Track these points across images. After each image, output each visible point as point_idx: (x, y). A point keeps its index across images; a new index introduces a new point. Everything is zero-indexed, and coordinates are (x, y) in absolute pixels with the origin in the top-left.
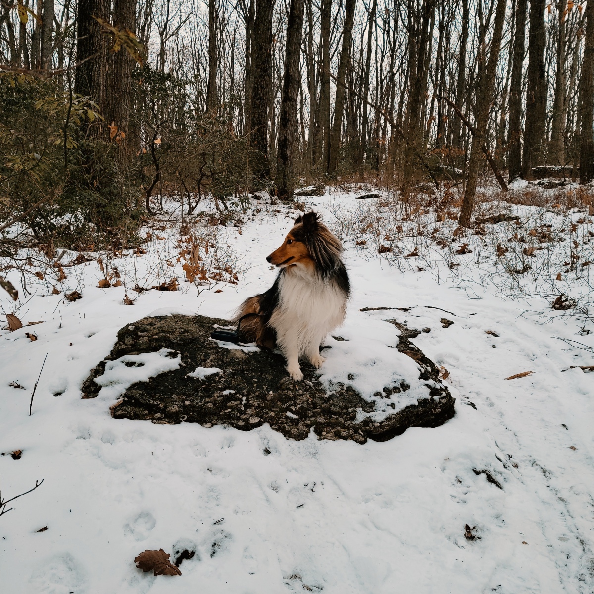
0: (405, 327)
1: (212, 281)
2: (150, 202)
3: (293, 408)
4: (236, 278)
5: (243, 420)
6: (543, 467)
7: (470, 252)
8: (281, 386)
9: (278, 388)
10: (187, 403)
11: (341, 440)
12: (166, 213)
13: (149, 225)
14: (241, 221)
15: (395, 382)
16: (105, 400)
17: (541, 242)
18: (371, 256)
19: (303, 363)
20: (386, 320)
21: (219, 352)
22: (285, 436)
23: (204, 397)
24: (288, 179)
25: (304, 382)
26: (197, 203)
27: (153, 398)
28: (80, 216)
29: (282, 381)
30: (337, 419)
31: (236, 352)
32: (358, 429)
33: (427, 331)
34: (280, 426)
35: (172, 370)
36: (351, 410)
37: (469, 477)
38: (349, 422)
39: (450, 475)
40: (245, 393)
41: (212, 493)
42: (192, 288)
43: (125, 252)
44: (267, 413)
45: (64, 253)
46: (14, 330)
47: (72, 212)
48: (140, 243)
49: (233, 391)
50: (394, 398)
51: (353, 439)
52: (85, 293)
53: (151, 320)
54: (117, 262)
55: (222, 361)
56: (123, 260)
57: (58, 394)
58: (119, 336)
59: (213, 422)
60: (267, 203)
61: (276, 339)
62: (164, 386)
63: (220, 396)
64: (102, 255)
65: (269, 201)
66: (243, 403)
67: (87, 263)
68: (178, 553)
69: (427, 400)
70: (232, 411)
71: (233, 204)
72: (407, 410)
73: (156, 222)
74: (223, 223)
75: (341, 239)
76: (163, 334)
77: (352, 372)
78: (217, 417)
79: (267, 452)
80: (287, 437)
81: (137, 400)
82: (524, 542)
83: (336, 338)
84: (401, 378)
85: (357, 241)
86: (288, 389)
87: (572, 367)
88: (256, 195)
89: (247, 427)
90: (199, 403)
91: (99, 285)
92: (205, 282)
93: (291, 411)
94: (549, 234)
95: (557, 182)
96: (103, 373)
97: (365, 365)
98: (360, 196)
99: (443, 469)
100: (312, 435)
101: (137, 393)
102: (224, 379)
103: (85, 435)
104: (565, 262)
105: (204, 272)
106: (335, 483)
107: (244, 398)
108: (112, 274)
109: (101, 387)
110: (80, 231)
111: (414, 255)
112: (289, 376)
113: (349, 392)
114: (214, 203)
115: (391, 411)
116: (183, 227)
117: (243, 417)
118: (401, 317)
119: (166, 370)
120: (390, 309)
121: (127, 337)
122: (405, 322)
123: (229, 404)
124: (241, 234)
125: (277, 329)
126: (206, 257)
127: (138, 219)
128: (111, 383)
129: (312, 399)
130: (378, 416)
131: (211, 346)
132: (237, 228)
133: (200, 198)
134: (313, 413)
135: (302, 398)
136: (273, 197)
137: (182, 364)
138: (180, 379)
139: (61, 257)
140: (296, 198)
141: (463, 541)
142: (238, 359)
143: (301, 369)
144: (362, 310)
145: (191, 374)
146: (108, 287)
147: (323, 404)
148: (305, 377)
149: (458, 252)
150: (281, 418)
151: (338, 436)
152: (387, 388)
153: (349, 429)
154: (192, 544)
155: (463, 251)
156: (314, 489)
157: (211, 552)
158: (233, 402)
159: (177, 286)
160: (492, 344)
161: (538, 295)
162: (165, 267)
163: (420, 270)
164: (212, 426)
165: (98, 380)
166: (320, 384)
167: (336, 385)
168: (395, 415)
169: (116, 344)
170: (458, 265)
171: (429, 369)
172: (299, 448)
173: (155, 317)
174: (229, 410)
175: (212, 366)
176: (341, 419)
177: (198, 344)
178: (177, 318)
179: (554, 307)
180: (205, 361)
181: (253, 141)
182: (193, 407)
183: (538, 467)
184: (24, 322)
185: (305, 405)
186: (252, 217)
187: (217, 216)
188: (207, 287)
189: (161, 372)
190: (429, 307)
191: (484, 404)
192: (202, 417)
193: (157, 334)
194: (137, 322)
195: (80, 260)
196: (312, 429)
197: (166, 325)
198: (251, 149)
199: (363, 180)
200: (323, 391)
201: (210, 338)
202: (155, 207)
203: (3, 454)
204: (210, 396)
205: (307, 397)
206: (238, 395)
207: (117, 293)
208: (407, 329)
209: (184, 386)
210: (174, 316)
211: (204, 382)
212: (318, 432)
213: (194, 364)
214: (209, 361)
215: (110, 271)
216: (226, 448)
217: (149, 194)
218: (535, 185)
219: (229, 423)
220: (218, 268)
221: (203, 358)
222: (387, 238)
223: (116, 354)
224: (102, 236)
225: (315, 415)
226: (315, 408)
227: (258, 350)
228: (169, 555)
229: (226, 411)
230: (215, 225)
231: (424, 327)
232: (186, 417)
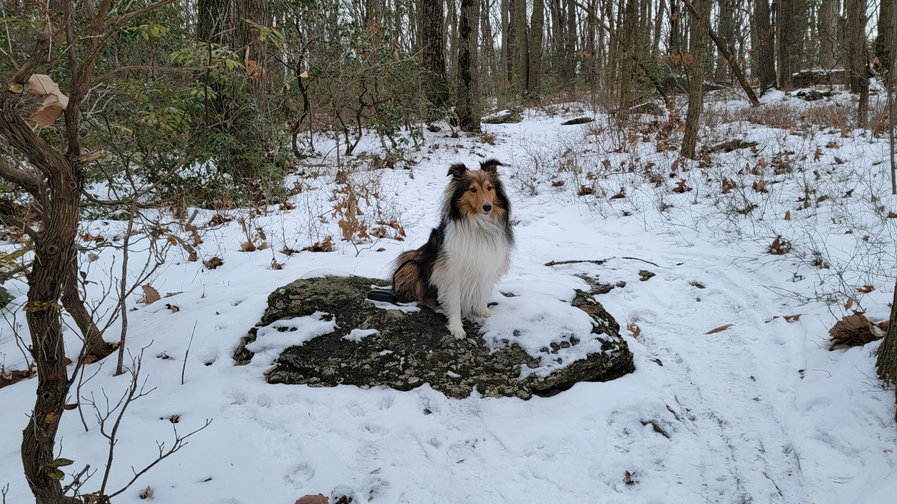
0: (596, 281)
1: (373, 238)
2: (298, 143)
3: (454, 367)
4: (403, 234)
5: (402, 380)
6: (720, 418)
7: (689, 190)
8: (440, 346)
9: (439, 347)
10: (343, 365)
11: (505, 398)
12: (318, 155)
13: (298, 172)
14: (412, 161)
15: (564, 337)
16: (258, 366)
17: (777, 173)
18: (569, 200)
19: (467, 321)
20: (576, 275)
21: (375, 313)
22: (446, 396)
23: (360, 358)
24: (473, 105)
25: (467, 341)
26: (358, 139)
27: (308, 361)
28: (212, 165)
29: (442, 340)
30: (500, 376)
31: (393, 313)
32: (522, 385)
33: (622, 285)
34: (441, 386)
35: (327, 333)
36: (515, 367)
37: (636, 429)
38: (513, 379)
39: (618, 427)
40: (404, 353)
41: (370, 449)
42: (349, 247)
43: (270, 208)
44: (427, 373)
45: (196, 212)
46: (151, 302)
47: (202, 161)
48: (287, 196)
49: (390, 352)
50: (562, 353)
51: (518, 396)
52: (226, 257)
53: (302, 283)
54: (261, 221)
55: (379, 322)
56: (268, 218)
57: (207, 364)
58: (269, 302)
59: (371, 383)
60: (447, 136)
61: (437, 297)
62: (319, 350)
63: (378, 357)
64: (245, 213)
65: (450, 134)
66: (402, 363)
67: (226, 223)
68: (336, 498)
69: (598, 354)
70: (390, 372)
71: (402, 140)
72: (575, 365)
73: (305, 168)
74: (390, 165)
75: (535, 180)
76: (316, 296)
77: (518, 327)
78: (375, 378)
79: (428, 412)
80: (449, 397)
81: (291, 365)
82: (679, 483)
83: (506, 295)
84: (570, 332)
85: (553, 182)
86: (448, 347)
87: (775, 317)
88: (433, 127)
89: (407, 387)
90: (355, 365)
91: (241, 249)
92: (365, 240)
93: (452, 370)
94: (787, 163)
95: (822, 92)
96: (254, 340)
97: (532, 321)
98: (567, 121)
99: (611, 422)
100: (475, 393)
101: (291, 357)
102: (381, 340)
103: (240, 400)
104: (799, 198)
105: (363, 229)
106: (497, 439)
107: (403, 359)
108: (257, 235)
109: (253, 354)
110: (214, 185)
111: (620, 196)
112: (450, 335)
113: (514, 349)
114: (379, 139)
115: (557, 366)
116: (339, 174)
117: (402, 377)
118: (593, 271)
119: (321, 334)
120: (581, 261)
121: (278, 301)
122: (597, 276)
123: (387, 365)
124: (412, 178)
125: (438, 286)
126: (366, 209)
127: (284, 167)
128: (264, 349)
129: (474, 358)
130: (543, 372)
131: (368, 307)
132: (407, 171)
133: (361, 134)
134: (476, 371)
135: (463, 356)
136: (454, 128)
137: (337, 327)
138: (336, 342)
139: (192, 219)
140: (484, 127)
141: (622, 486)
142: (395, 319)
143: (464, 327)
144: (547, 265)
145: (347, 337)
146: (252, 251)
147: (486, 361)
148: (468, 335)
149: (675, 190)
150: (442, 377)
151: (502, 393)
152: (555, 343)
153: (513, 386)
154: (350, 490)
155: (681, 189)
156: (475, 445)
157: (368, 497)
158: (391, 363)
159: (333, 246)
160: (696, 297)
161: (749, 239)
162: (318, 223)
163: (626, 214)
164: (370, 388)
165: (250, 347)
166: (483, 341)
167: (501, 342)
168: (562, 370)
169: (266, 310)
170: (672, 206)
171: (607, 324)
172: (461, 406)
173: (308, 280)
174: (387, 371)
175: (369, 328)
176: (504, 376)
177: (354, 305)
178: (330, 279)
179: (770, 252)
180: (361, 323)
181: (426, 58)
182: (350, 368)
183: (715, 419)
184: (162, 293)
185: (467, 364)
186: (427, 155)
187: (383, 157)
188: (367, 246)
189: (315, 336)
190: (627, 258)
191: (672, 361)
192: (358, 379)
193: (310, 296)
194: (288, 285)
195: (218, 221)
196: (475, 388)
197: (319, 288)
198: (422, 69)
199: (573, 99)
200: (487, 349)
201: (367, 299)
202: (304, 147)
203: (162, 419)
204: (367, 357)
205: (469, 354)
206: (396, 355)
207: (263, 257)
208: (598, 284)
209: (339, 349)
210: (327, 278)
211: (360, 344)
212: (481, 391)
213: (349, 326)
214: (365, 322)
215: (254, 232)
216: (384, 409)
217: (295, 131)
218: (794, 96)
219: (388, 384)
220: (382, 223)
221: (358, 319)
222: (590, 176)
223: (267, 320)
224: (240, 189)
225: (477, 373)
226: (477, 366)
227: (418, 309)
228: (328, 498)
229: (384, 373)
230: (380, 168)
231: (618, 281)
232: (343, 379)
